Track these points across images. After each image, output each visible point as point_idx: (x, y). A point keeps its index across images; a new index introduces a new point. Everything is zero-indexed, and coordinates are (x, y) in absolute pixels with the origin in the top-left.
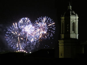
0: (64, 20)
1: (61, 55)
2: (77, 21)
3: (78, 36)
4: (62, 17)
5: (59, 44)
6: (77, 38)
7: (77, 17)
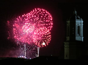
0: (69, 24)
1: (67, 57)
2: (82, 24)
3: (83, 38)
4: (68, 21)
5: (65, 46)
6: (82, 40)
7: (82, 22)
